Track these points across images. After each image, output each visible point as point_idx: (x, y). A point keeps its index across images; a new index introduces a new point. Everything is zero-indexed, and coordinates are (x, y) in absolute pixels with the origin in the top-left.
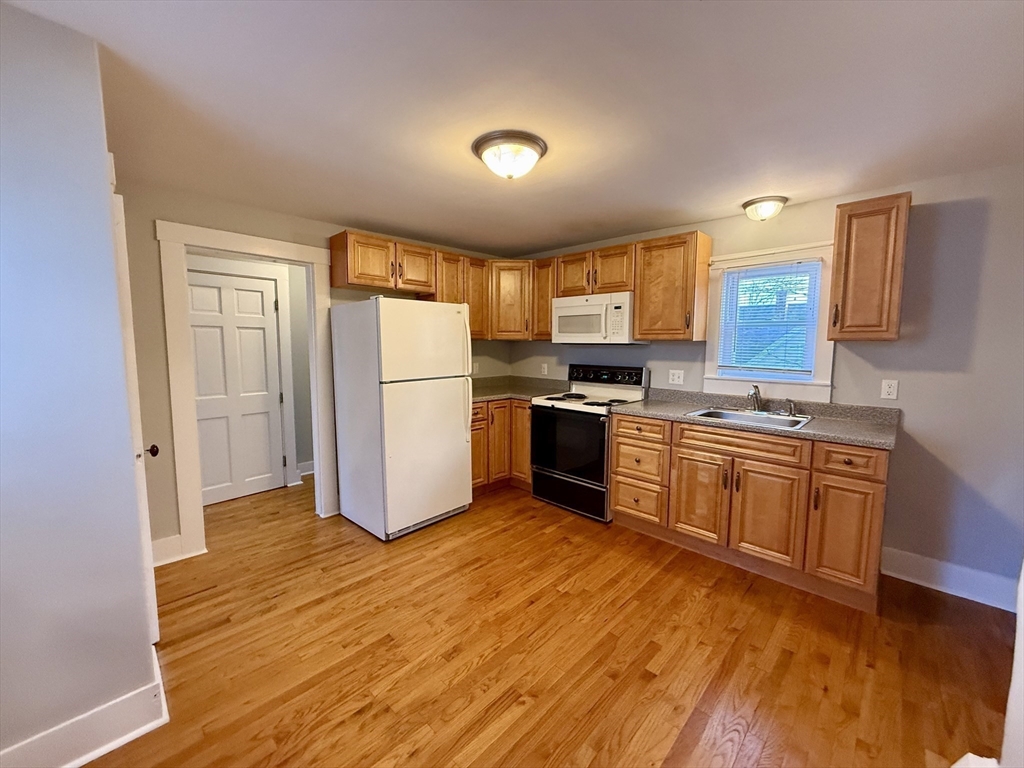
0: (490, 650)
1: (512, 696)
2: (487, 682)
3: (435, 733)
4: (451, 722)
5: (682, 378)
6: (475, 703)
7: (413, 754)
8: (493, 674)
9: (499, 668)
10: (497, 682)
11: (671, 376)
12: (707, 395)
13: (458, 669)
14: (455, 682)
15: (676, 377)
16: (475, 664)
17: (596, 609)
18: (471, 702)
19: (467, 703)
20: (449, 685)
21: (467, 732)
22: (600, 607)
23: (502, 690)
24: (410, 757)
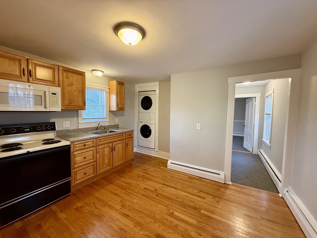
0: (156, 225)
1: (172, 215)
2: (169, 222)
3: (191, 231)
4: (186, 228)
5: (69, 125)
6: (178, 224)
7: (200, 235)
8: (166, 221)
9: (163, 220)
10: (168, 220)
11: (64, 125)
12: (81, 129)
13: (167, 232)
14: (173, 232)
15: (67, 124)
16: (163, 228)
17: (131, 198)
18: (178, 225)
19: (179, 226)
20: (175, 233)
21: (187, 223)
22: (130, 198)
23: (170, 217)
24: (201, 235)
